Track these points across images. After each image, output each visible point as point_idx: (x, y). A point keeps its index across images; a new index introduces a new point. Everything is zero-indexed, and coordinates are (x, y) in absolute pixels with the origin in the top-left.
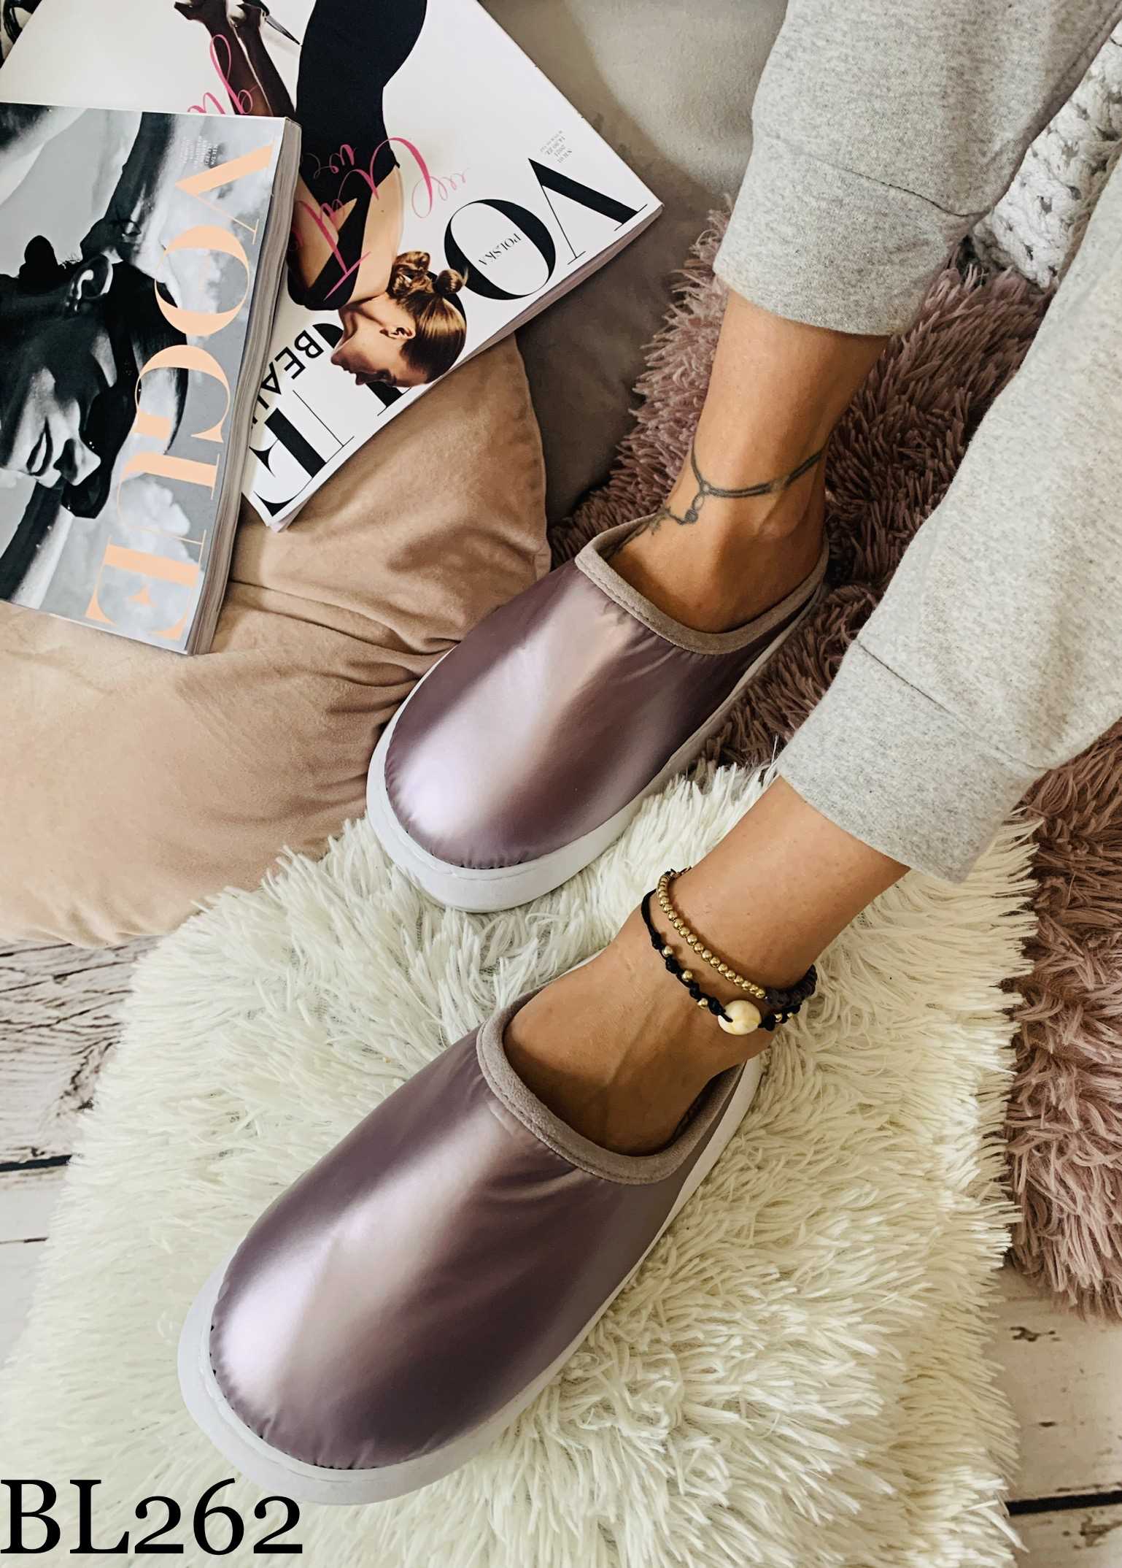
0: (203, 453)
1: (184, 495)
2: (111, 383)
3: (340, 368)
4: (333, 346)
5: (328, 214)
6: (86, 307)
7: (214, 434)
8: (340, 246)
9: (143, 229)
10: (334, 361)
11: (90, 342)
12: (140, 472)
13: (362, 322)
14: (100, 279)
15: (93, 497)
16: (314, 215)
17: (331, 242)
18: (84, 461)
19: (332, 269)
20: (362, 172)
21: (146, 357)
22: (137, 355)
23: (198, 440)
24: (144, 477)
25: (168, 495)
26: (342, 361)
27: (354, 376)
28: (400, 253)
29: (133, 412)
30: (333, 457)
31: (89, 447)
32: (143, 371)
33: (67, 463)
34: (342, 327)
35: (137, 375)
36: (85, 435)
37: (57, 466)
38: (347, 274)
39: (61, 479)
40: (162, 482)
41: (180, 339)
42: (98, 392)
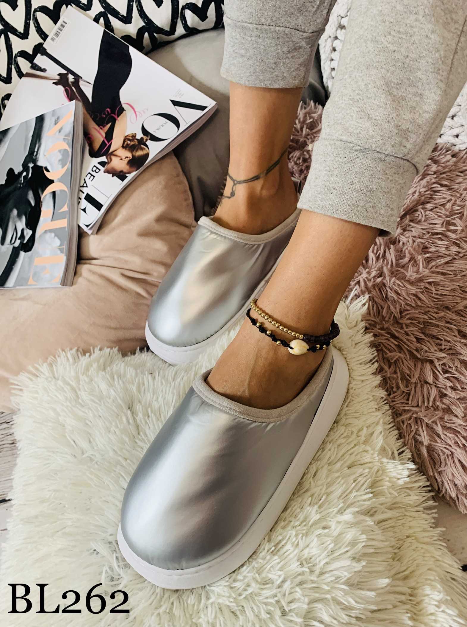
0: (62, 216)
1: (57, 232)
2: (33, 204)
3: (106, 174)
4: (104, 167)
5: (101, 129)
6: (24, 184)
7: (65, 208)
8: (106, 137)
9: (39, 152)
10: (104, 172)
11: (26, 194)
12: (43, 231)
13: (113, 158)
14: (28, 174)
15: (30, 244)
16: (96, 130)
17: (102, 136)
18: (27, 234)
19: (103, 144)
20: (113, 115)
21: (43, 192)
22: (40, 192)
23: (61, 212)
24: (46, 232)
25: (53, 234)
26: (107, 171)
27: (111, 175)
28: (126, 135)
29: (40, 211)
30: (106, 202)
31: (29, 229)
32: (42, 197)
33: (22, 236)
34: (106, 161)
35: (40, 198)
36: (27, 225)
37: (19, 239)
38: (108, 145)
39: (21, 242)
40: (51, 231)
41: (52, 182)
42: (30, 210)
